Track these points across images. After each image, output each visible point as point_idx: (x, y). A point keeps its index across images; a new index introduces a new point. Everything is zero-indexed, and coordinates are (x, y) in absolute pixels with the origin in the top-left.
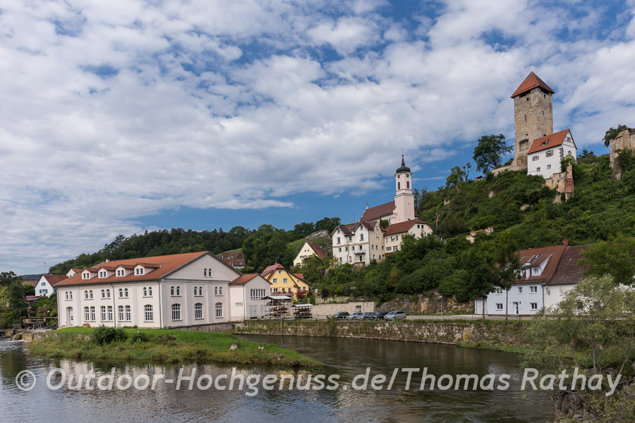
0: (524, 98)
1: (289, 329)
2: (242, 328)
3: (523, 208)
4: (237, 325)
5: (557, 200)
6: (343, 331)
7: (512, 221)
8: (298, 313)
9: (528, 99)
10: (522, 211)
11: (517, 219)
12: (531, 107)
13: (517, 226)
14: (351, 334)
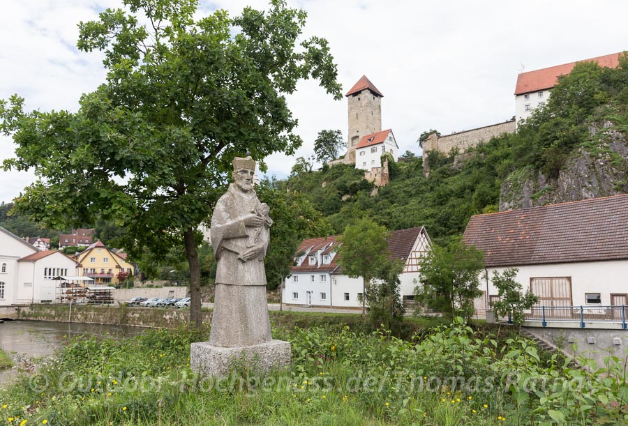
0: (356, 98)
1: (79, 316)
2: (27, 313)
3: (344, 198)
4: (23, 309)
5: (374, 192)
6: (134, 319)
7: (332, 209)
8: (94, 297)
9: (359, 99)
10: (343, 201)
11: (336, 208)
12: (361, 107)
13: (335, 215)
14: (141, 323)
